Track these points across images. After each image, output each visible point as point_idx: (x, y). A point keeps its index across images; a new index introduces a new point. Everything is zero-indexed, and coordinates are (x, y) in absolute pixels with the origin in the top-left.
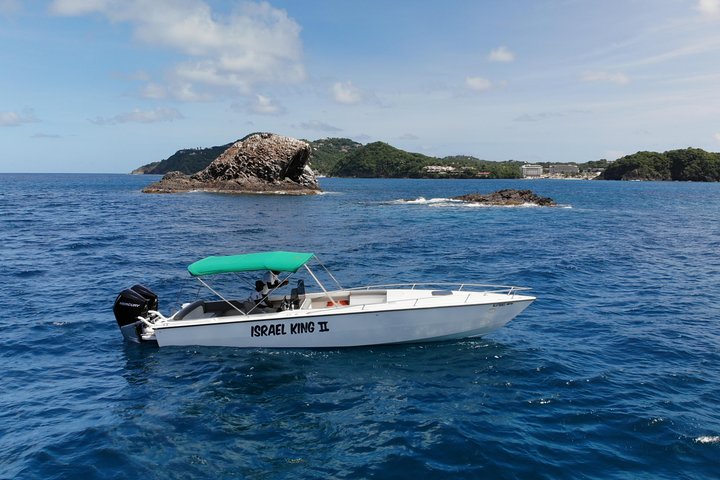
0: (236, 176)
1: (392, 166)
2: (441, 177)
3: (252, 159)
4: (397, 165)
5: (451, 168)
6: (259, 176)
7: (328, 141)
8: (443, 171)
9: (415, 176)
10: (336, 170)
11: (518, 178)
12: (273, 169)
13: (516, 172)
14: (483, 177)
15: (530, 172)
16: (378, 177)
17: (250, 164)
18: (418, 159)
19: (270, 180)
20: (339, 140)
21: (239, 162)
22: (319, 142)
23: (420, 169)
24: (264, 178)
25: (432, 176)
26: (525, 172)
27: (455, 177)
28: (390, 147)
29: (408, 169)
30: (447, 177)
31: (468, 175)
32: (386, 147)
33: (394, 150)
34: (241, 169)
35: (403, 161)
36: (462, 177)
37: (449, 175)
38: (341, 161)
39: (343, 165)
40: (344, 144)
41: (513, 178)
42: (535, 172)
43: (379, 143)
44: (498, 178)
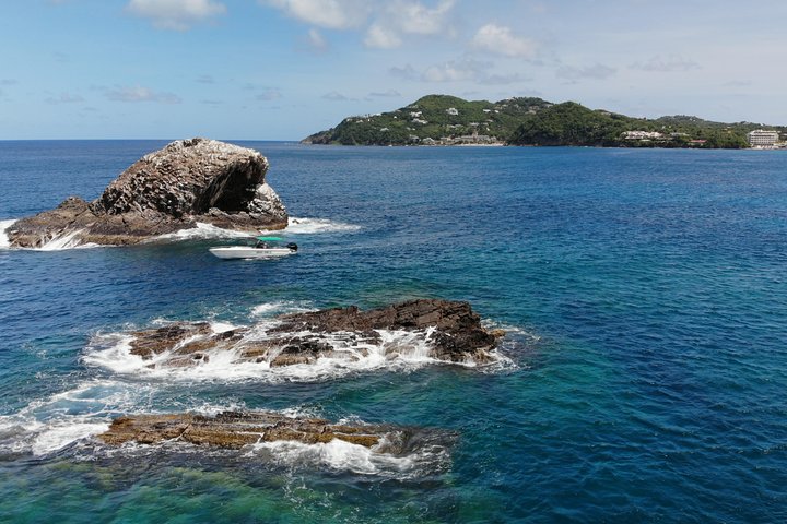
0: (127, 209)
1: (583, 132)
2: (643, 145)
3: (152, 181)
4: (590, 129)
5: (656, 135)
6: (160, 208)
7: (512, 102)
8: (646, 137)
9: (611, 144)
10: (515, 137)
11: (744, 147)
12: (181, 198)
13: (742, 139)
14: (697, 146)
15: (759, 140)
16: (564, 145)
17: (147, 190)
18: (618, 121)
19: (177, 215)
20: (527, 100)
21: (134, 188)
22: (503, 102)
23: (618, 135)
24: (167, 211)
25: (631, 144)
26: (753, 140)
27: (661, 145)
28: (583, 108)
29: (604, 134)
30: (651, 146)
31: (678, 143)
32: (578, 108)
33: (588, 111)
34: (134, 197)
35: (597, 125)
36: (669, 146)
37: (653, 143)
38: (522, 126)
39: (523, 131)
40: (532, 105)
41: (737, 148)
42: (766, 141)
43: (570, 104)
44: (716, 147)
